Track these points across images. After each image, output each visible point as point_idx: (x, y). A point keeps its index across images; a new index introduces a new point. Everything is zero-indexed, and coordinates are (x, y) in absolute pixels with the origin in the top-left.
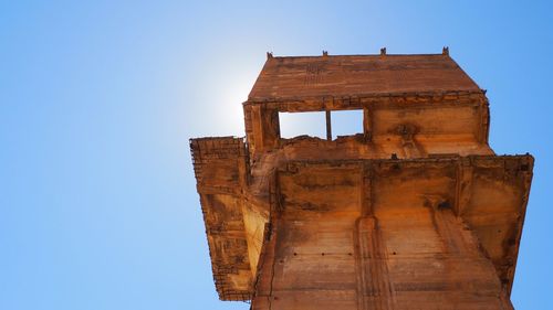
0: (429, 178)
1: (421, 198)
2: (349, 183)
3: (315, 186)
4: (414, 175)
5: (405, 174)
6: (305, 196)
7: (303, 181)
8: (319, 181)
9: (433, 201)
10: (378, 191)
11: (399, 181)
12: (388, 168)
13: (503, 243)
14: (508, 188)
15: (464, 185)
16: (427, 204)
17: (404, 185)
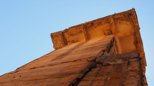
0: (102, 25)
1: (102, 32)
2: (81, 32)
3: (73, 35)
4: (98, 25)
5: (95, 25)
6: (71, 39)
7: (70, 34)
8: (74, 33)
9: (106, 32)
10: (89, 33)
11: (94, 28)
12: (90, 25)
13: (134, 44)
14: (128, 23)
15: (112, 24)
16: (105, 34)
17: (96, 29)
